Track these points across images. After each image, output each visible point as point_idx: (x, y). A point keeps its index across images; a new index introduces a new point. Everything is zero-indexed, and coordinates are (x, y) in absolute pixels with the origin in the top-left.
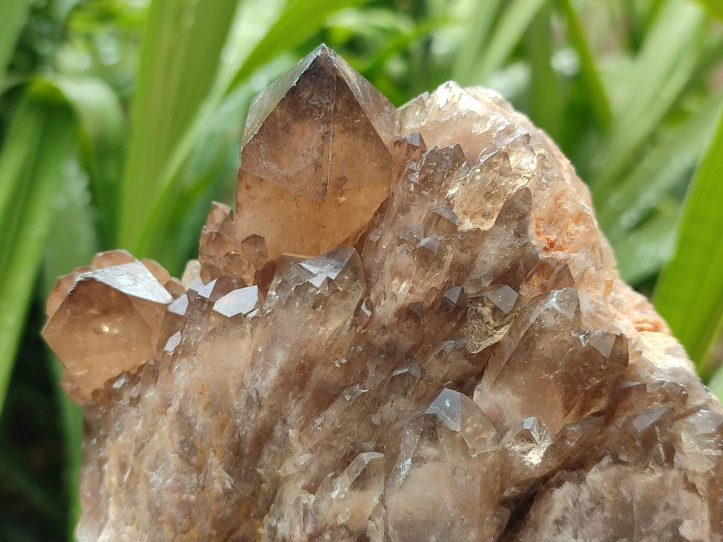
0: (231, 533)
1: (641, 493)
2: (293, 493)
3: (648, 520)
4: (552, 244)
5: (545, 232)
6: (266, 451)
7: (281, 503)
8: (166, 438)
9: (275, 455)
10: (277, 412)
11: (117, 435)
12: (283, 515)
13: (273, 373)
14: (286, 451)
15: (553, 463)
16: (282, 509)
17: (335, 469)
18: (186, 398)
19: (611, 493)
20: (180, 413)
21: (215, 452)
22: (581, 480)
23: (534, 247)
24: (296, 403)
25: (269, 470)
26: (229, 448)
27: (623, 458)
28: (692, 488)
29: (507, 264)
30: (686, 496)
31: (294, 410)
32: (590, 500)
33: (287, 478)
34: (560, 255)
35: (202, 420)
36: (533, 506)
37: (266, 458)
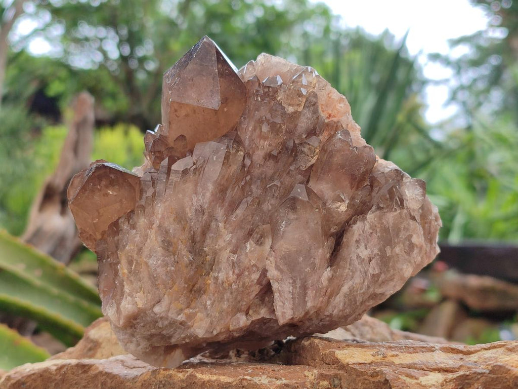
0: (194, 286)
1: (392, 222)
2: (225, 255)
3: (397, 235)
4: (330, 115)
5: (325, 111)
6: (208, 237)
7: (219, 263)
8: (154, 240)
9: (213, 239)
10: (211, 216)
11: (124, 246)
12: (221, 269)
13: (208, 195)
14: (218, 235)
15: (351, 212)
16: (220, 266)
17: (244, 239)
18: (163, 217)
19: (379, 224)
20: (160, 226)
21: (182, 242)
22: (364, 219)
23: (322, 117)
24: (221, 209)
25: (211, 247)
26: (189, 239)
27: (381, 205)
28: (413, 218)
29: (312, 127)
30: (411, 222)
31: (220, 213)
32: (370, 228)
33: (220, 250)
34: (335, 119)
35: (173, 227)
36: (344, 237)
37: (208, 241)
